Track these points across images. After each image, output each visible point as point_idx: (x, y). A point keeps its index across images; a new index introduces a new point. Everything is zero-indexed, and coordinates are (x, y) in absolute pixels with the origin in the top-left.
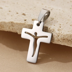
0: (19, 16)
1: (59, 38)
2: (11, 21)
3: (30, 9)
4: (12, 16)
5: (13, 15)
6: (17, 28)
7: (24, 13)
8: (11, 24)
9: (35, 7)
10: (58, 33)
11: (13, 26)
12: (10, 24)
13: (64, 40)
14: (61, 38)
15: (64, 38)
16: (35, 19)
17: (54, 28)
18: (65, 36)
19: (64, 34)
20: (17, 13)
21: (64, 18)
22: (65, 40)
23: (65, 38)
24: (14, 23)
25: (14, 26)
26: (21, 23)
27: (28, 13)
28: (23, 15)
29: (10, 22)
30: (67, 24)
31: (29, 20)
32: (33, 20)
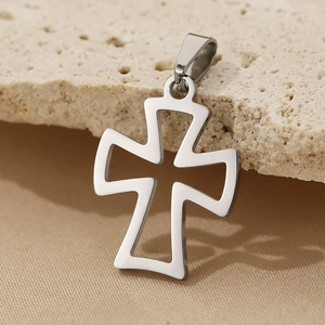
0: (91, 50)
1: (290, 149)
2: (59, 76)
3: (144, 14)
4: (59, 53)
6: (90, 109)
7: (116, 34)
8: (58, 92)
10: (282, 125)
11: (69, 102)
12: (55, 92)
13: (311, 158)
14: (297, 149)
15: (312, 147)
17: (261, 105)
18: (318, 140)
19: (310, 133)
20: (83, 38)
21: (303, 54)
22: (314, 159)
23: (316, 150)
24: (72, 88)
25: (73, 99)
26: (104, 87)
27: (133, 33)
28: (112, 46)
29: (55, 82)
30: (320, 78)
31: (140, 69)
32: (159, 68)
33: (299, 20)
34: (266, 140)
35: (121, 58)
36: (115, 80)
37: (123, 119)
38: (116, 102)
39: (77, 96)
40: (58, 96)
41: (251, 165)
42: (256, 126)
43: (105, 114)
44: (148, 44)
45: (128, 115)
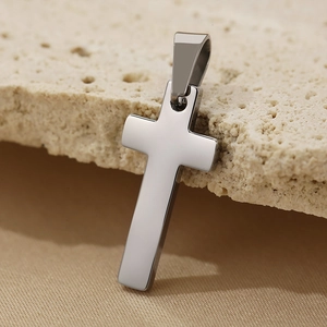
0: (53, 58)
1: (267, 170)
2: (14, 82)
3: (115, 26)
4: (16, 59)
5: (25, 55)
6: (46, 122)
7: (82, 42)
8: (12, 100)
9: (138, 17)
10: (261, 142)
11: (24, 112)
12: (8, 99)
13: (292, 183)
14: (277, 169)
15: (293, 169)
16: (140, 76)
17: (238, 122)
18: (301, 160)
19: (293, 151)
20: (45, 46)
21: (291, 73)
22: (296, 185)
23: (298, 171)
24: (27, 95)
25: (29, 109)
26: (64, 96)
27: (101, 43)
28: (76, 56)
29: (9, 88)
30: (308, 98)
31: (106, 80)
32: (127, 80)
33: (290, 40)
34: (242, 159)
35: (86, 67)
36: (77, 89)
37: (83, 135)
38: (77, 114)
39: (33, 106)
40: (11, 105)
41: (225, 190)
42: (232, 145)
43: (63, 128)
44: (117, 55)
45: (90, 131)
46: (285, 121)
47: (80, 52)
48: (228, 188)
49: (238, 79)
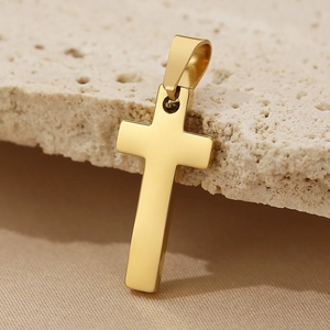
5: (19, 56)
9: (129, 19)
16: (134, 77)
46: (278, 120)
47: (73, 53)
48: (222, 186)
49: (230, 79)
